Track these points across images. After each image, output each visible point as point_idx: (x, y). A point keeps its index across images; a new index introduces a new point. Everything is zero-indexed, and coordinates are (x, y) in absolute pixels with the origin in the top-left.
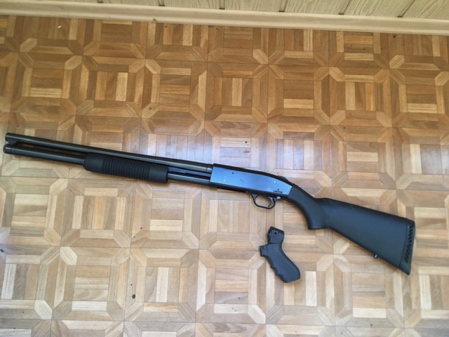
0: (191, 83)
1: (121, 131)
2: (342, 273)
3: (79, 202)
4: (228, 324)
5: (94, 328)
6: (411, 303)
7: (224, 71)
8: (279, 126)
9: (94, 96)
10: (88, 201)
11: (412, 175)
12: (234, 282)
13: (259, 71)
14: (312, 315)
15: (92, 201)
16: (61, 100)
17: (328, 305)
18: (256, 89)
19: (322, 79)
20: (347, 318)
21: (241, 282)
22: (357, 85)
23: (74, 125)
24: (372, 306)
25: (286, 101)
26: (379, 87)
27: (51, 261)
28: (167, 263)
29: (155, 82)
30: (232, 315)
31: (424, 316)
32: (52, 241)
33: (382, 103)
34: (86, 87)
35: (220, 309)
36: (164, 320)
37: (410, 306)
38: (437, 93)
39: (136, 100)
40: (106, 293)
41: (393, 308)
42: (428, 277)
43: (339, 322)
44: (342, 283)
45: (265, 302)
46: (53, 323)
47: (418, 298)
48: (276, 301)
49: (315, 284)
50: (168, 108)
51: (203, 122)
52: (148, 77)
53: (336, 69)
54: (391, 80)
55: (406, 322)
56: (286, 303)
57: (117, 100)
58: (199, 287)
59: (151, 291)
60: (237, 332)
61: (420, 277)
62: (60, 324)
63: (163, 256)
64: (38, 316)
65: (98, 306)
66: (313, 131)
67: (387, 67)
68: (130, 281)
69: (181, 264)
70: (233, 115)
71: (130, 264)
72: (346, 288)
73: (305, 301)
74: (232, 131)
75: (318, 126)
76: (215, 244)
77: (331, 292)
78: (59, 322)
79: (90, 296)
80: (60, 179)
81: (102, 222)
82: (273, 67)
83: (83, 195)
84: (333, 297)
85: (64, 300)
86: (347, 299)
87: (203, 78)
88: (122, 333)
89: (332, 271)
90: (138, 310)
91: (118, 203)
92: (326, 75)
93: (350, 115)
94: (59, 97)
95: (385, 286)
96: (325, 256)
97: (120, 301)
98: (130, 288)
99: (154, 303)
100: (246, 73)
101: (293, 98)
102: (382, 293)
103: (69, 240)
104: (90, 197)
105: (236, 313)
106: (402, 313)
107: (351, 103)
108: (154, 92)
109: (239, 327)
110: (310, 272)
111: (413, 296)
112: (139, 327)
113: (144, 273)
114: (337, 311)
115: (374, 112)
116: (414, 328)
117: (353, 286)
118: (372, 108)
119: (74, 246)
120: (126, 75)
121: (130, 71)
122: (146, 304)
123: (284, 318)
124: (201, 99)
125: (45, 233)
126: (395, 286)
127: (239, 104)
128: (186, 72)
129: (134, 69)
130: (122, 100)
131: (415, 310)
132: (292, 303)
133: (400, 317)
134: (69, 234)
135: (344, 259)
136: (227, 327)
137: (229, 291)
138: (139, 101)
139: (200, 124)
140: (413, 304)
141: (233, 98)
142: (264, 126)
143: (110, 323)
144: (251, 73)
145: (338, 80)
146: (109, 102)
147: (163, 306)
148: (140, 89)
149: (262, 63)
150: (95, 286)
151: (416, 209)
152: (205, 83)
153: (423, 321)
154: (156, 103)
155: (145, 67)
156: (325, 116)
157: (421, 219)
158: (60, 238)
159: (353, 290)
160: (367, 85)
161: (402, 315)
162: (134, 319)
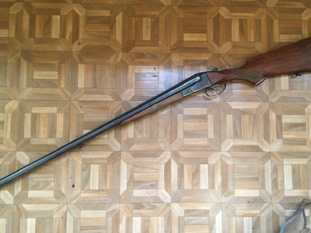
0: (110, 22)
1: (56, 62)
2: (227, 165)
3: (28, 117)
4: (144, 204)
5: (45, 209)
6: (277, 185)
7: (136, 12)
8: (180, 56)
9: (34, 35)
10: (35, 117)
11: (282, 91)
12: (148, 174)
13: (164, 11)
14: (205, 195)
15: (38, 117)
16: (8, 38)
17: (216, 188)
18: (162, 26)
19: (213, 17)
20: (230, 197)
21: (153, 174)
22: (241, 21)
23: (20, 58)
24: (249, 188)
25: (185, 35)
26: (258, 22)
27: (10, 162)
28: (97, 161)
29: (82, 22)
30: (146, 197)
31: (287, 194)
32: (10, 148)
33: (260, 35)
34: (28, 28)
35: (138, 193)
36: (97, 202)
37: (277, 187)
38: (303, 26)
39: (67, 37)
40: (52, 184)
41: (265, 189)
42: (291, 166)
43: (225, 200)
44: (227, 172)
45: (170, 187)
46: (15, 207)
47: (283, 181)
48: (178, 186)
49: (207, 173)
50: (93, 43)
51: (121, 54)
52: (76, 18)
53: (225, 9)
54: (268, 17)
55: (273, 199)
56: (186, 187)
57: (52, 37)
58: (121, 177)
59: (86, 181)
60: (150, 209)
61: (285, 166)
62: (20, 207)
63: (94, 156)
64: (3, 201)
65: (48, 194)
66: (206, 58)
67: (265, 6)
68: (70, 176)
69: (108, 162)
70: (144, 47)
71: (70, 163)
72: (230, 176)
73: (200, 186)
74: (144, 60)
75: (210, 55)
76: (132, 147)
77: (219, 179)
78: (19, 205)
79: (41, 187)
80: (12, 101)
81: (46, 132)
82: (175, 8)
83: (31, 112)
84: (220, 182)
85: (22, 190)
86: (230, 183)
87: (119, 18)
88: (66, 212)
89: (219, 164)
90: (77, 195)
91: (58, 118)
92: (217, 13)
93: (235, 45)
94: (6, 36)
95: (259, 174)
96: (215, 152)
97: (63, 190)
98: (70, 180)
99: (89, 191)
100: (154, 13)
101: (190, 33)
102: (257, 179)
103: (22, 146)
104: (36, 114)
105: (150, 195)
106: (270, 192)
107: (236, 36)
108: (81, 30)
109: (151, 205)
110: (203, 165)
111: (279, 180)
112: (78, 208)
113: (81, 170)
114: (223, 192)
115: (254, 42)
116: (279, 203)
117: (235, 174)
118: (252, 39)
119: (26, 151)
120: (58, 17)
121: (62, 14)
122: (83, 191)
123: (184, 198)
124: (118, 36)
125: (4, 142)
126: (266, 174)
127: (149, 38)
128: (106, 13)
129: (65, 12)
130: (56, 37)
131: (280, 190)
132: (190, 188)
133: (269, 195)
134: (22, 142)
135: (228, 155)
136: (143, 206)
137: (144, 180)
138: (69, 38)
139: (119, 55)
140: (279, 186)
141: (144, 33)
142: (168, 55)
143: (57, 205)
144: (157, 13)
145: (226, 17)
146: (46, 39)
147: (95, 192)
148: (70, 28)
149: (166, 4)
150: (44, 179)
151: (283, 116)
152: (121, 21)
153: (286, 198)
154: (83, 39)
155: (73, 10)
156: (216, 46)
157: (287, 124)
158: (15, 144)
159: (235, 177)
160: (249, 21)
161: (271, 194)
162: (74, 202)
